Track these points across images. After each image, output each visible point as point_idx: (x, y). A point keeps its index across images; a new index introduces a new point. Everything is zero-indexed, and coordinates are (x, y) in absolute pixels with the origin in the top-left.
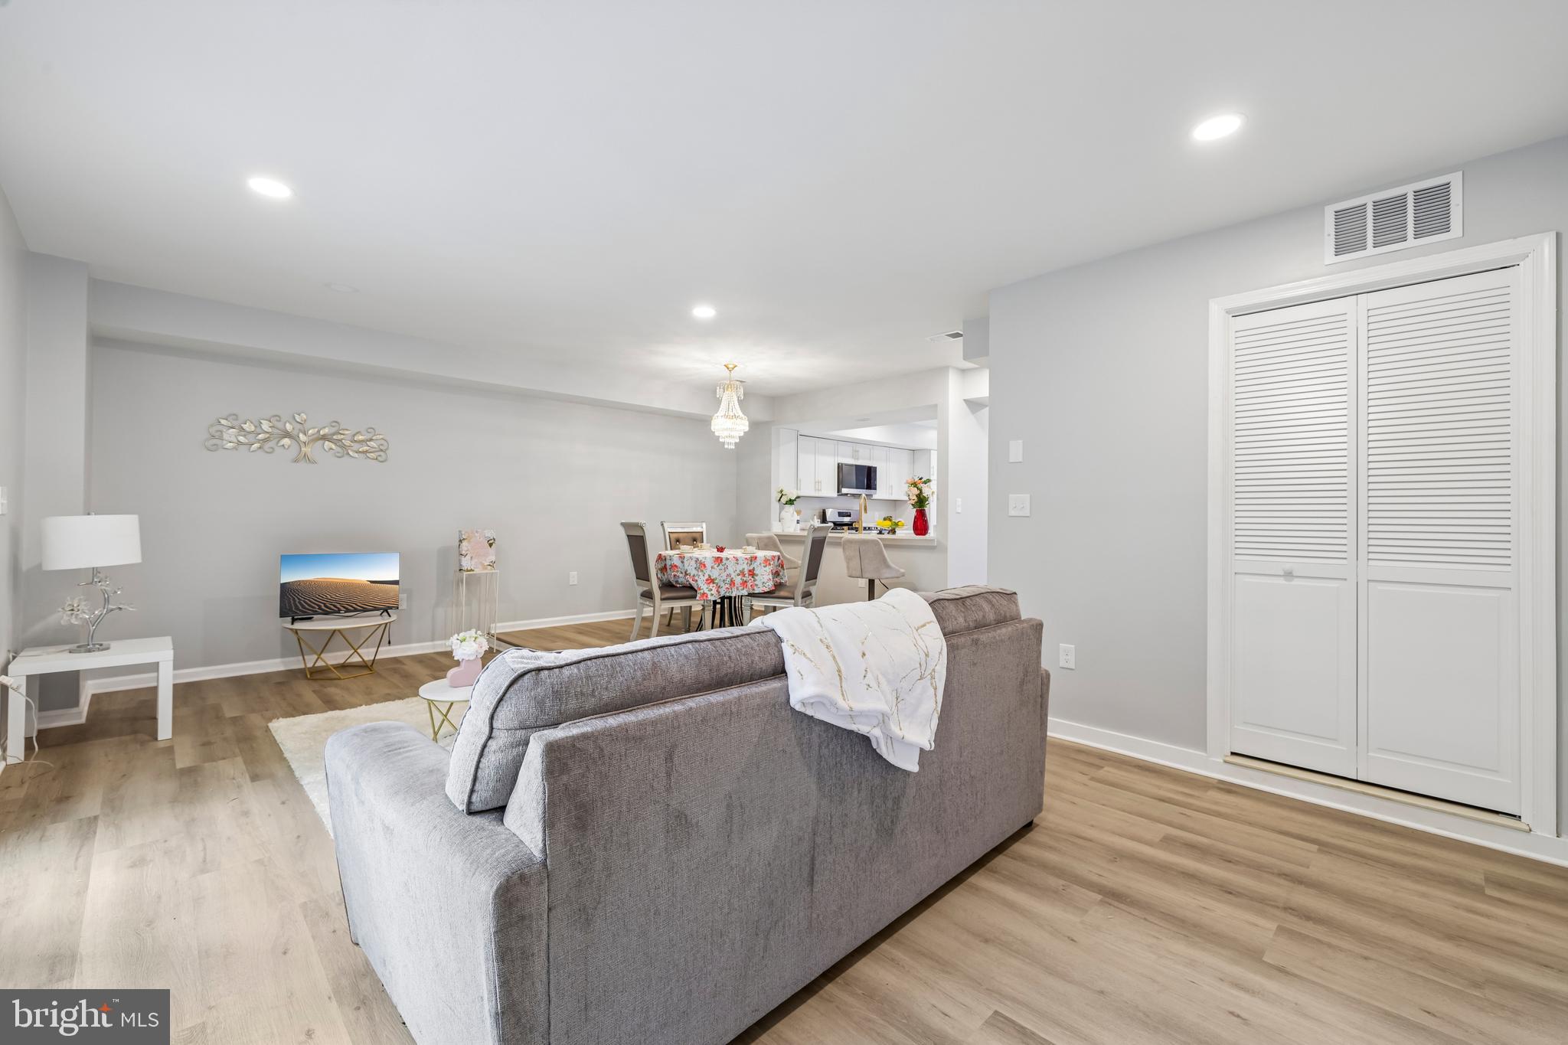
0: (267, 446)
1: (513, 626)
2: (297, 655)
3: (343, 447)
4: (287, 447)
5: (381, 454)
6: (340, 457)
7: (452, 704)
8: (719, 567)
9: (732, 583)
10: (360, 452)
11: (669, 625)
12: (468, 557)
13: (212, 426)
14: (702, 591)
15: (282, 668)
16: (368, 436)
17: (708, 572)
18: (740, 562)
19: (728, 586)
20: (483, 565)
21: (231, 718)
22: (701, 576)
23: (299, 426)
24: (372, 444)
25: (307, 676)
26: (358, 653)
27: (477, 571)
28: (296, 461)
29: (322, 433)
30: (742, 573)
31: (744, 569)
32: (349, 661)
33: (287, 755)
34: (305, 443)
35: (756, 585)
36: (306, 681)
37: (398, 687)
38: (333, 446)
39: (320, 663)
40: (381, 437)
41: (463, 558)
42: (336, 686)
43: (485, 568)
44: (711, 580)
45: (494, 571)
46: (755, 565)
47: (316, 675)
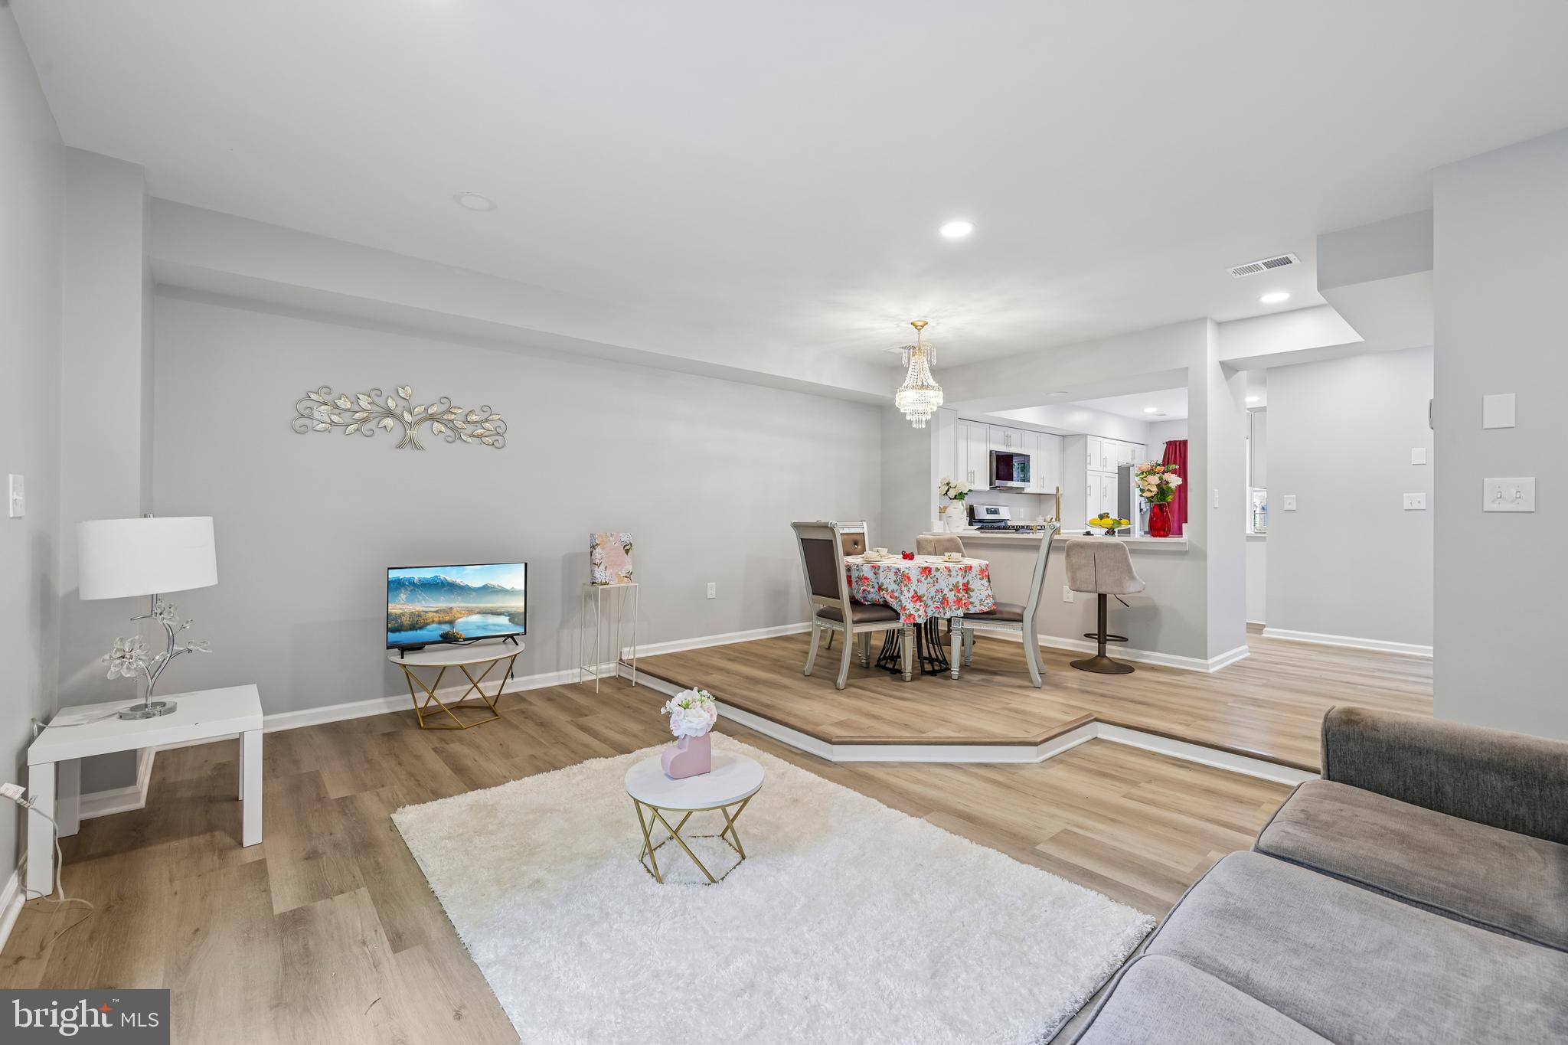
0: (366, 427)
1: (647, 650)
2: (404, 693)
3: (454, 429)
4: (389, 429)
5: (497, 438)
6: (450, 442)
7: (690, 813)
8: (927, 581)
9: (944, 601)
10: (474, 436)
11: (828, 648)
12: (602, 567)
13: (301, 401)
14: (908, 612)
15: (386, 711)
16: (484, 416)
17: (913, 586)
18: (953, 573)
19: (938, 605)
20: (618, 576)
21: (337, 800)
22: (906, 592)
23: (403, 403)
24: (487, 425)
25: (420, 725)
26: (478, 688)
27: (613, 584)
28: (400, 446)
29: (430, 411)
30: (956, 588)
31: (958, 582)
32: (469, 697)
33: (434, 885)
34: (410, 424)
35: (972, 603)
36: (419, 731)
37: (541, 744)
38: (443, 429)
39: (432, 703)
40: (497, 417)
41: (596, 568)
42: (460, 740)
43: (620, 580)
44: (917, 598)
45: (630, 584)
46: (969, 577)
47: (428, 719)
